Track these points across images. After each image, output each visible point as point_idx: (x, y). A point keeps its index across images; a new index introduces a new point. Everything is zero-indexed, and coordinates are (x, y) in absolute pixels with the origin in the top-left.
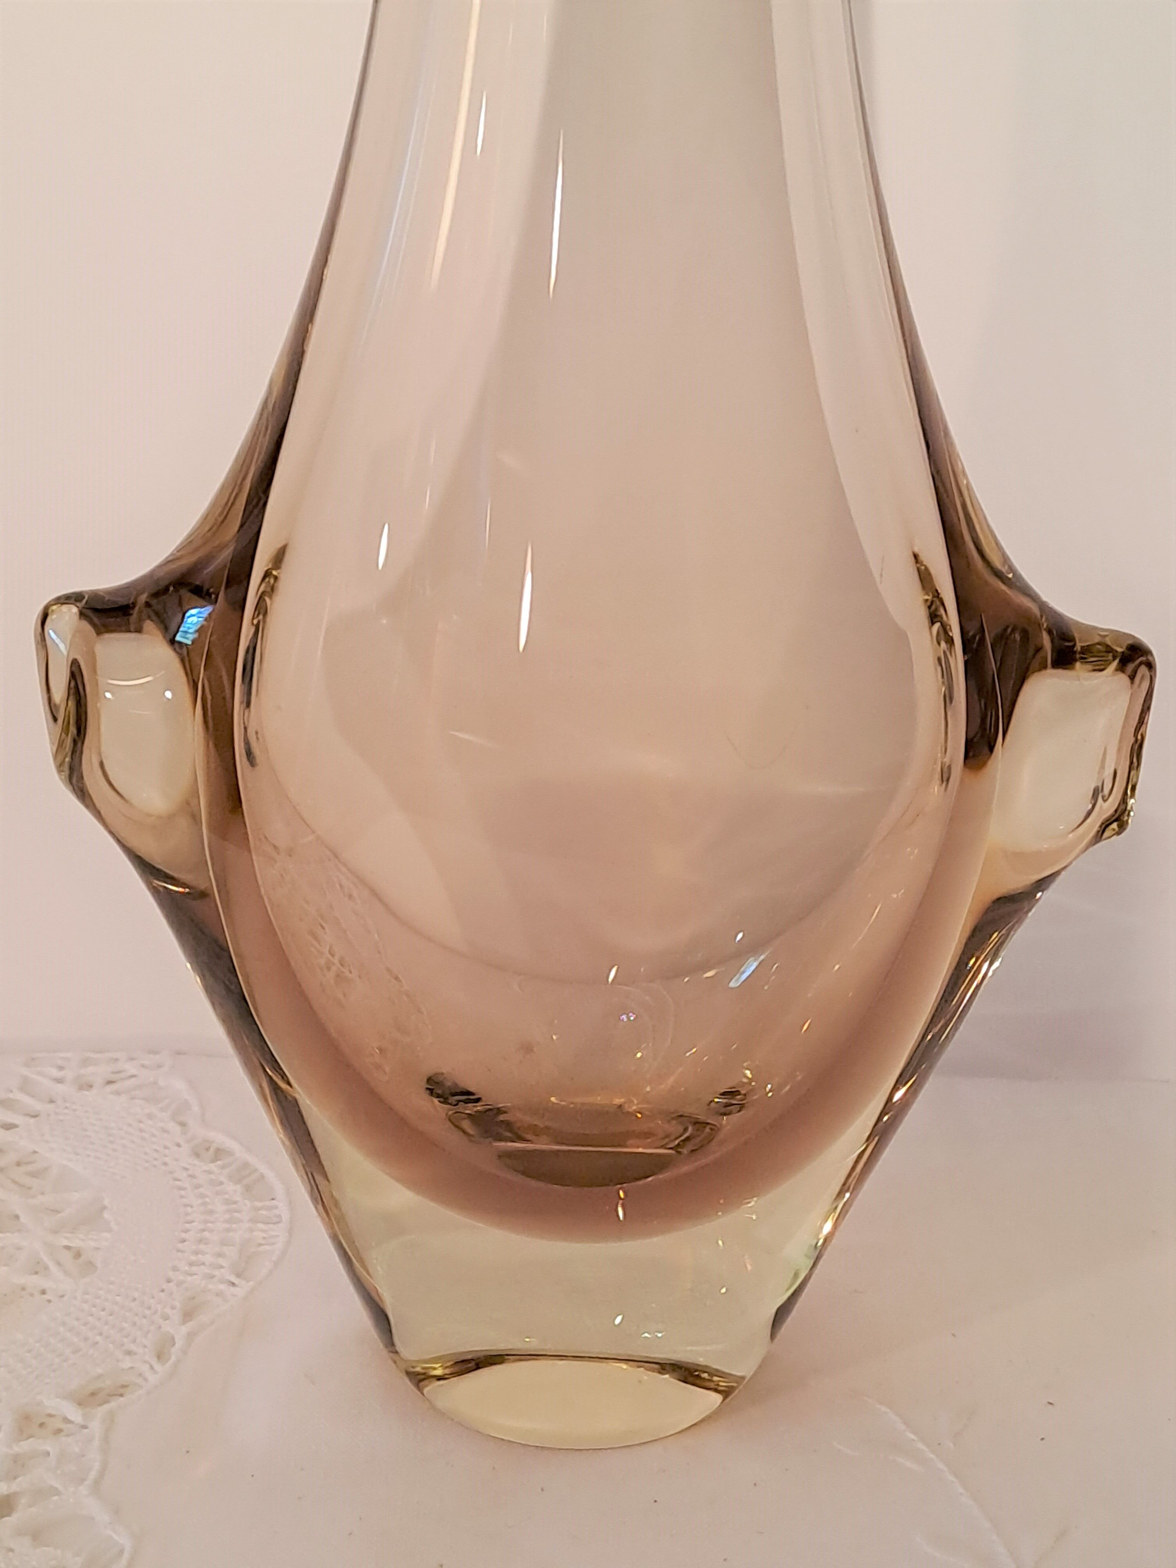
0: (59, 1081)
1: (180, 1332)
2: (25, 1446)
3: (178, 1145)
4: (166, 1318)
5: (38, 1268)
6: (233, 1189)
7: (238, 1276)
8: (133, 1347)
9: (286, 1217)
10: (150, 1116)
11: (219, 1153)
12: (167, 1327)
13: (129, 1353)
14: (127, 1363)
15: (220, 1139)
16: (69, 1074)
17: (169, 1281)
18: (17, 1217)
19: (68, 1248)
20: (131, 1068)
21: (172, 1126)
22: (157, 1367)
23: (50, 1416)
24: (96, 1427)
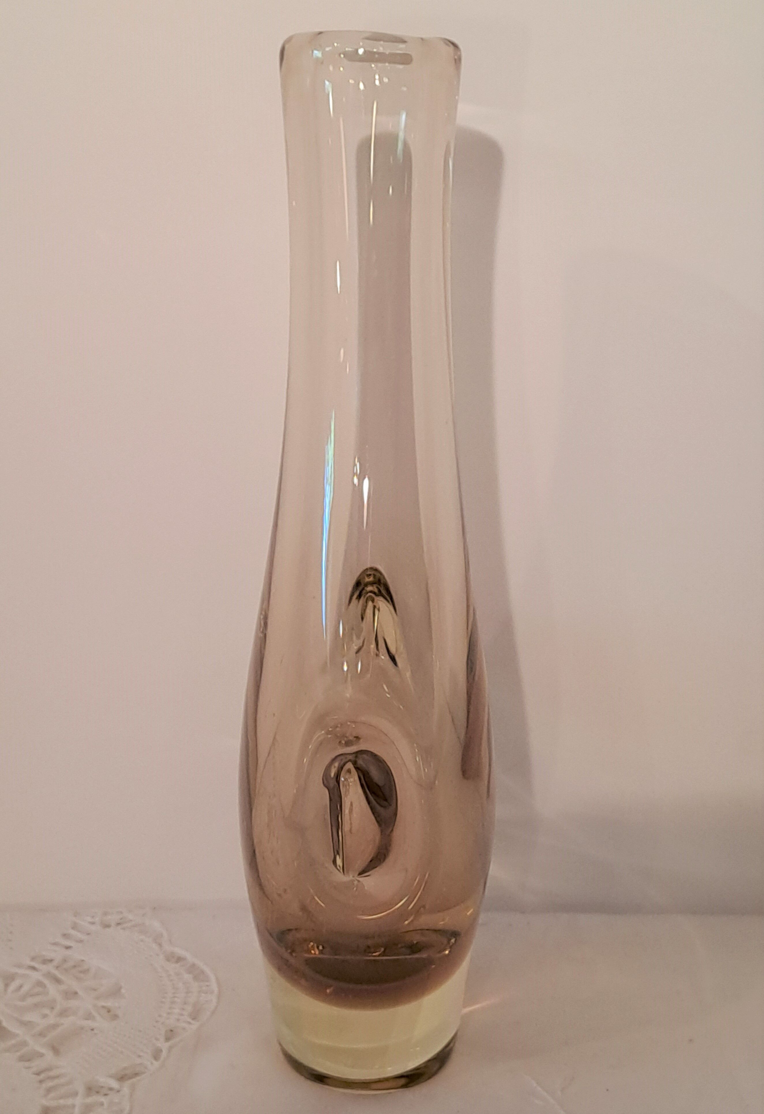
0: (93, 923)
1: (164, 1046)
2: (90, 1100)
3: (158, 955)
4: (157, 1039)
5: (89, 1017)
6: (187, 977)
7: (193, 1019)
8: (141, 1054)
9: (216, 990)
10: (142, 941)
11: (179, 959)
12: (159, 1044)
13: (139, 1056)
14: (138, 1061)
15: (179, 951)
16: (97, 919)
17: (157, 1022)
18: (76, 993)
19: (103, 1007)
20: (130, 917)
21: (154, 946)
22: (154, 1062)
23: (102, 1087)
24: (126, 1090)
